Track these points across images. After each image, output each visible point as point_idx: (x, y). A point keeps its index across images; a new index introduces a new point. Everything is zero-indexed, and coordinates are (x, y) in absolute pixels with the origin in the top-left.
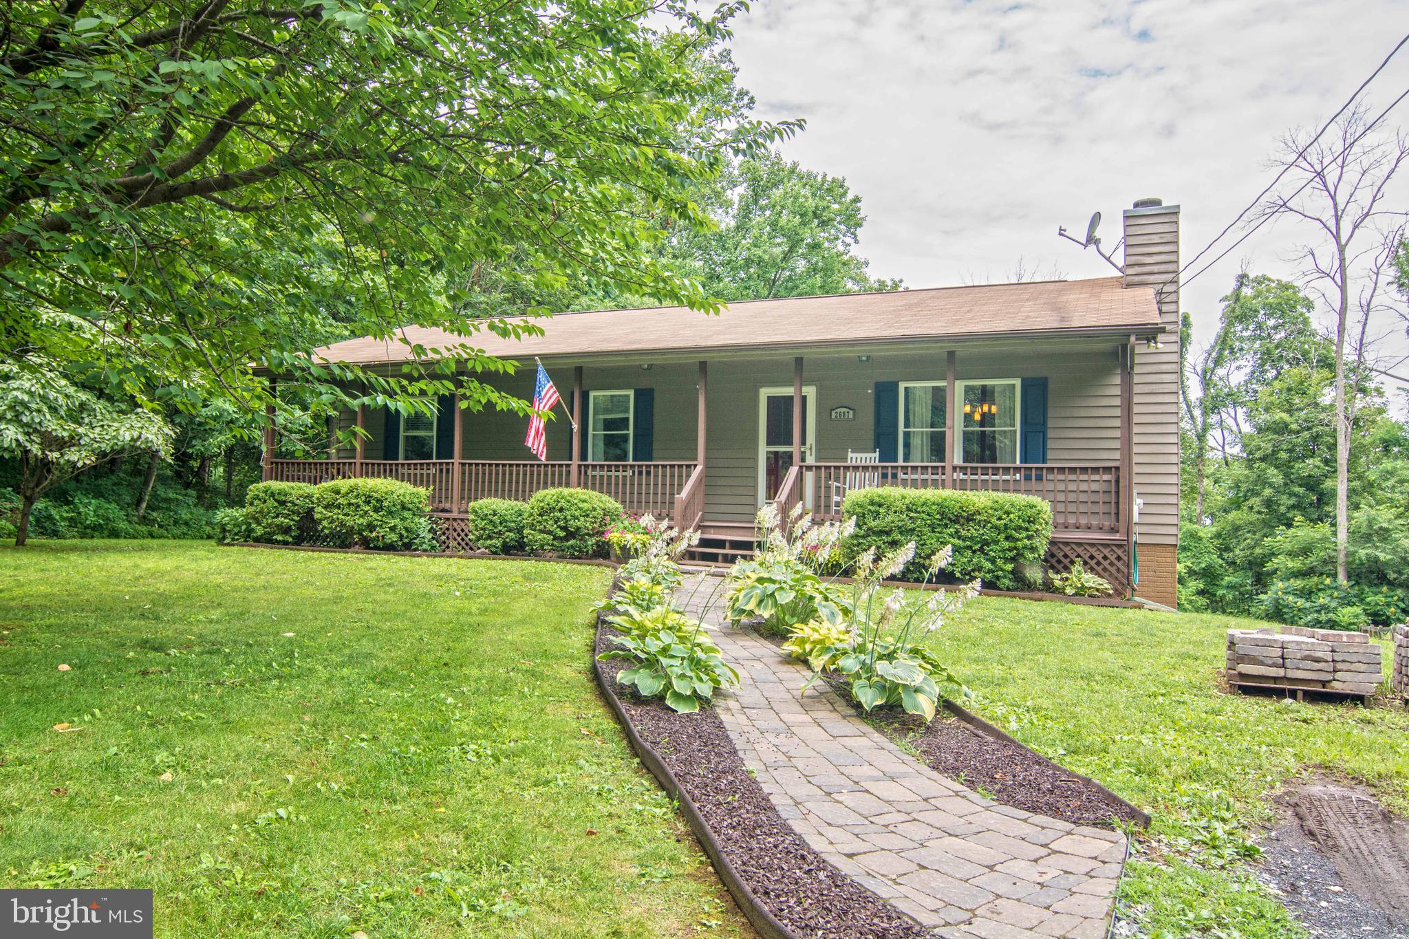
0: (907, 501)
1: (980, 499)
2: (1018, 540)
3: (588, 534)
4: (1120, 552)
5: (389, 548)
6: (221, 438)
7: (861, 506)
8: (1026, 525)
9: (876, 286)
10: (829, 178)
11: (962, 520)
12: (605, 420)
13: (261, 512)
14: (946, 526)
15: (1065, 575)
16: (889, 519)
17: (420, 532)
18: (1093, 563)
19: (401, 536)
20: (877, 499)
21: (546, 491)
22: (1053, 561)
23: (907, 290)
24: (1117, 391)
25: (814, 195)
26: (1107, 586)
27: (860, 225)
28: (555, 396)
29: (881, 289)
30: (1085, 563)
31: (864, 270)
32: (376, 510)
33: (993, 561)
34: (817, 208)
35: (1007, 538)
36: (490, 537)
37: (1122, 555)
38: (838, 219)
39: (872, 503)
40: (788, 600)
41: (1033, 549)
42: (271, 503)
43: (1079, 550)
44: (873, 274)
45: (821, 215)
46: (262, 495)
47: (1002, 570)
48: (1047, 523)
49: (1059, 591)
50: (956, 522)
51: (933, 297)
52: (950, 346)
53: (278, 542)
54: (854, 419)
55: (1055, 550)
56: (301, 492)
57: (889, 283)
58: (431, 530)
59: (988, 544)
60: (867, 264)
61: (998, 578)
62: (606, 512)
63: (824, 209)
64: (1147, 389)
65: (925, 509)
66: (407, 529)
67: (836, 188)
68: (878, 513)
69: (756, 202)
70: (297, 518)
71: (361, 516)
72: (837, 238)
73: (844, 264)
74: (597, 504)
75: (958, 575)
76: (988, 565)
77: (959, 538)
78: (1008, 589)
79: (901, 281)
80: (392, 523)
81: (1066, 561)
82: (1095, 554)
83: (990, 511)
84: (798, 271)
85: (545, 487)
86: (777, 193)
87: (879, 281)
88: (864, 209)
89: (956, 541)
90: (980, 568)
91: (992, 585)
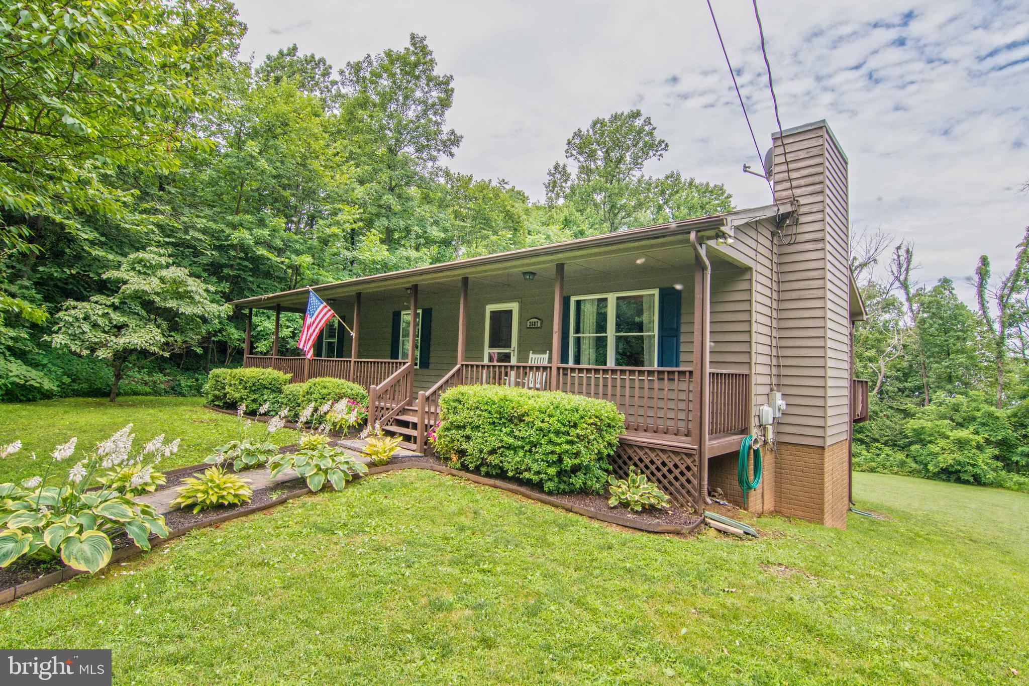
11: (514, 420)
14: (504, 425)
35: (549, 441)
50: (510, 421)
59: (534, 446)
61: (542, 480)
65: (487, 407)
75: (512, 473)
76: (535, 467)
77: (514, 437)
78: (550, 493)
83: (536, 413)
89: (511, 441)
90: (528, 470)
91: (538, 486)
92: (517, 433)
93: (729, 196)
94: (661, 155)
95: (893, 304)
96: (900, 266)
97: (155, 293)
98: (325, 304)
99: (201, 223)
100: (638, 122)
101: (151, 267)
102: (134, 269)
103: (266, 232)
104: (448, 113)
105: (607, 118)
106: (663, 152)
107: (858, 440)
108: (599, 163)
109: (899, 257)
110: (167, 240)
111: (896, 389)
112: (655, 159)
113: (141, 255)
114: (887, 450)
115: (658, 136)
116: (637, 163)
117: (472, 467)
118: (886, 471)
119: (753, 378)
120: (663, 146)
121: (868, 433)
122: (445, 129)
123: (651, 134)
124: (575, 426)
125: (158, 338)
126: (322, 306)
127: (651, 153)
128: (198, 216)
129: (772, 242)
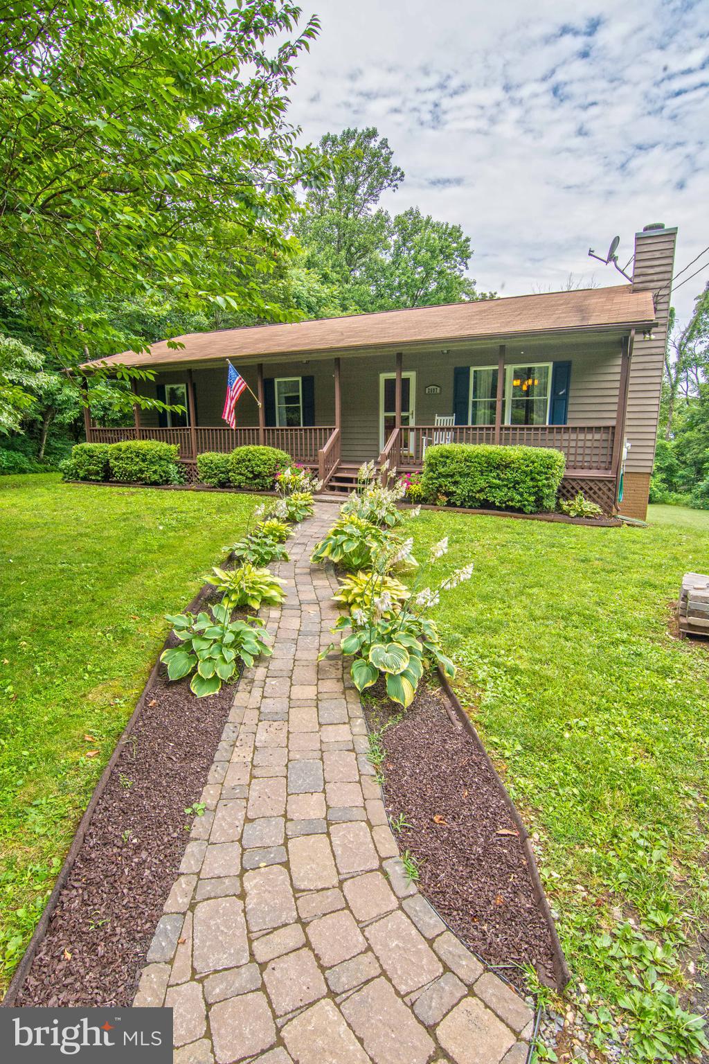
0: (465, 455)
1: (515, 452)
2: (539, 481)
3: (267, 476)
4: (610, 485)
5: (155, 484)
6: (71, 413)
7: (434, 458)
8: (546, 470)
9: (480, 297)
10: (450, 226)
11: (501, 467)
12: (286, 397)
13: (81, 462)
14: (491, 471)
15: (571, 502)
16: (452, 467)
17: (171, 473)
18: (591, 492)
19: (161, 476)
20: (445, 453)
21: (241, 448)
22: (564, 491)
23: (499, 299)
24: (618, 369)
25: (440, 238)
26: (599, 510)
27: (468, 257)
28: (243, 385)
29: (484, 298)
30: (586, 492)
31: (473, 287)
32: (144, 461)
33: (521, 495)
34: (442, 247)
35: (532, 479)
36: (210, 477)
37: (612, 488)
38: (456, 253)
39: (442, 456)
40: (352, 549)
41: (549, 487)
42: (85, 456)
43: (583, 484)
44: (478, 290)
45: (445, 252)
46: (79, 452)
47: (527, 501)
48: (561, 467)
49: (567, 514)
50: (498, 468)
51: (498, 305)
52: (502, 342)
53: (91, 480)
54: (440, 393)
55: (566, 484)
56: (102, 450)
57: (488, 295)
58: (178, 472)
59: (518, 483)
60: (475, 283)
61: (524, 506)
62: (278, 461)
63: (447, 247)
64: (641, 367)
65: (476, 460)
66: (164, 472)
67: (455, 233)
68: (446, 463)
69: (404, 244)
70: (100, 466)
71: (135, 465)
72: (455, 267)
73: (460, 284)
74: (272, 456)
75: (498, 504)
76: (518, 497)
77: (499, 479)
78: (531, 513)
79: (495, 293)
80: (154, 468)
81: (573, 491)
82: (593, 487)
83: (521, 461)
84: (430, 290)
85: (241, 445)
86: (417, 238)
87: (482, 294)
88: (472, 246)
89: (497, 482)
90: (512, 500)
91: (520, 511)
92: (502, 476)
93: (468, 240)
94: (396, 186)
100: (374, 144)
105: (339, 134)
106: (398, 182)
108: (331, 190)
112: (390, 189)
115: (394, 162)
116: (373, 194)
117: (458, 503)
120: (399, 175)
123: (387, 160)
126: (238, 378)
127: (386, 184)
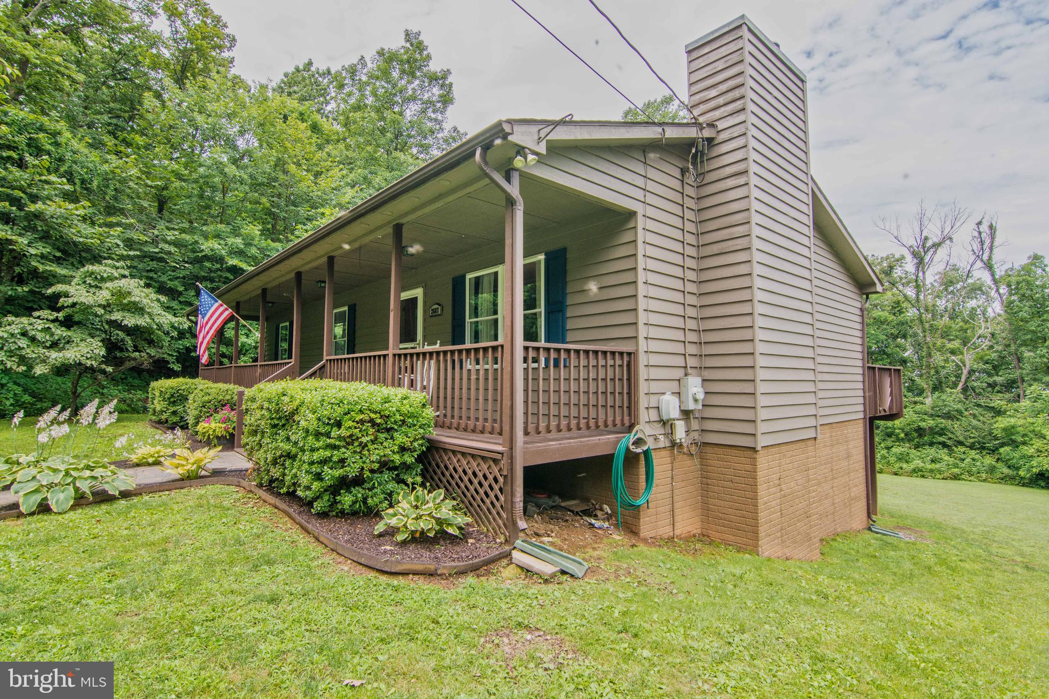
54: (442, 314)
95: (980, 289)
96: (982, 243)
97: (99, 306)
98: (220, 302)
99: (171, 236)
101: (103, 280)
102: (85, 282)
103: (239, 241)
104: (450, 109)
107: (939, 443)
109: (980, 233)
110: (132, 253)
111: (985, 385)
113: (96, 268)
114: (973, 453)
118: (972, 478)
119: (642, 360)
121: (950, 435)
122: (447, 126)
124: (339, 424)
125: (97, 351)
126: (216, 305)
128: (168, 229)
129: (682, 181)
